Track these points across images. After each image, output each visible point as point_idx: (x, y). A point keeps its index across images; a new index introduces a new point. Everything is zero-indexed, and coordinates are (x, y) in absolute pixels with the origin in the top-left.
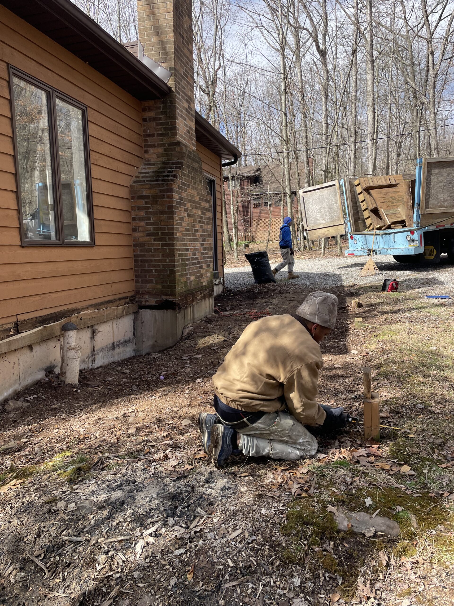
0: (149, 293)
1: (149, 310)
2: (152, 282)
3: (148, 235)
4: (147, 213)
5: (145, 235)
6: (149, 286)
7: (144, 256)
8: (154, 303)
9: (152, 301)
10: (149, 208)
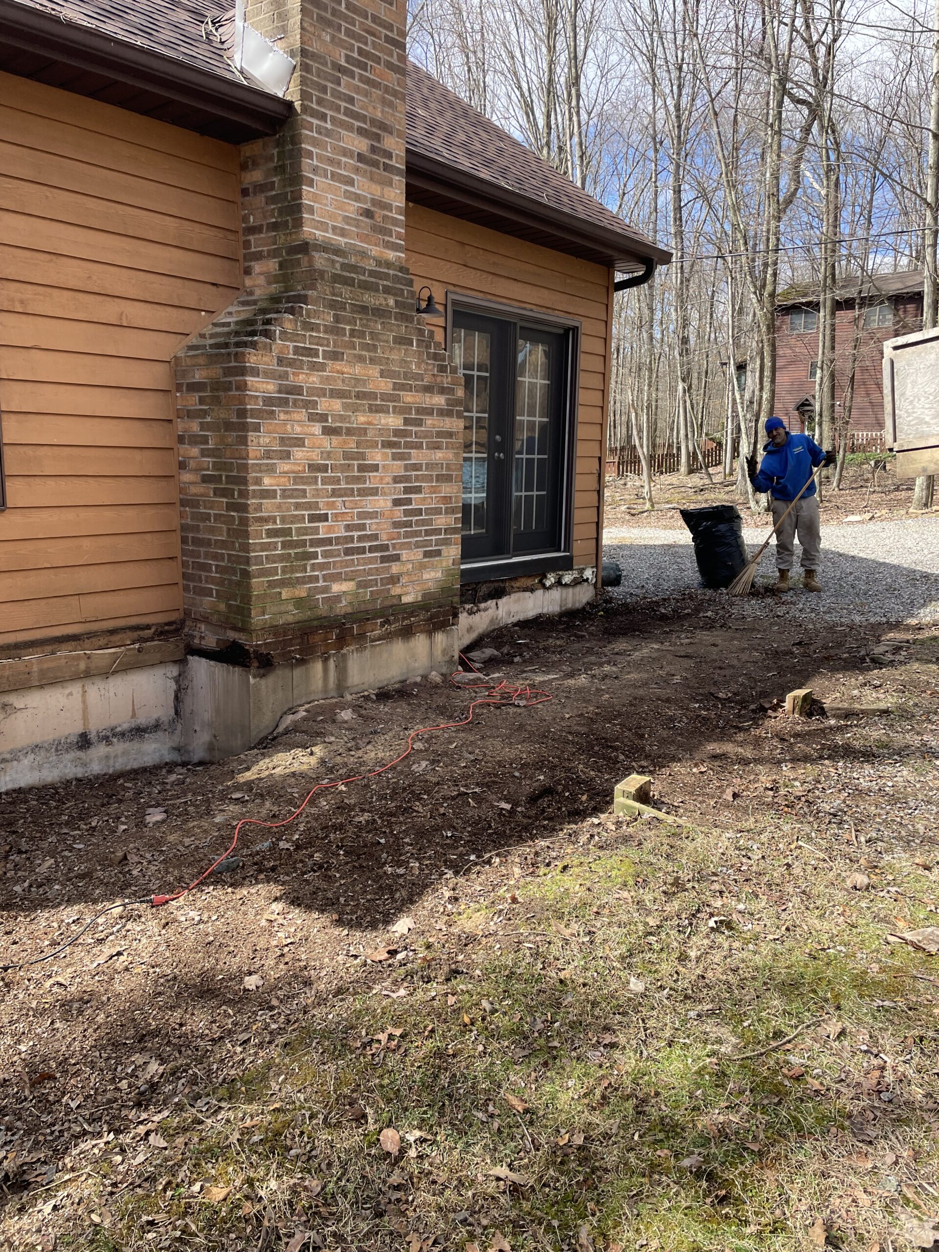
0: (205, 619)
1: (204, 660)
2: (208, 593)
3: (206, 479)
4: (203, 426)
5: (199, 479)
6: (207, 603)
7: (196, 529)
8: (214, 645)
9: (210, 641)
10: (204, 413)
